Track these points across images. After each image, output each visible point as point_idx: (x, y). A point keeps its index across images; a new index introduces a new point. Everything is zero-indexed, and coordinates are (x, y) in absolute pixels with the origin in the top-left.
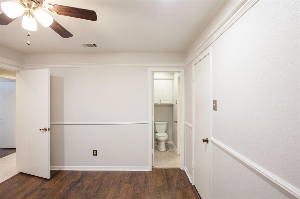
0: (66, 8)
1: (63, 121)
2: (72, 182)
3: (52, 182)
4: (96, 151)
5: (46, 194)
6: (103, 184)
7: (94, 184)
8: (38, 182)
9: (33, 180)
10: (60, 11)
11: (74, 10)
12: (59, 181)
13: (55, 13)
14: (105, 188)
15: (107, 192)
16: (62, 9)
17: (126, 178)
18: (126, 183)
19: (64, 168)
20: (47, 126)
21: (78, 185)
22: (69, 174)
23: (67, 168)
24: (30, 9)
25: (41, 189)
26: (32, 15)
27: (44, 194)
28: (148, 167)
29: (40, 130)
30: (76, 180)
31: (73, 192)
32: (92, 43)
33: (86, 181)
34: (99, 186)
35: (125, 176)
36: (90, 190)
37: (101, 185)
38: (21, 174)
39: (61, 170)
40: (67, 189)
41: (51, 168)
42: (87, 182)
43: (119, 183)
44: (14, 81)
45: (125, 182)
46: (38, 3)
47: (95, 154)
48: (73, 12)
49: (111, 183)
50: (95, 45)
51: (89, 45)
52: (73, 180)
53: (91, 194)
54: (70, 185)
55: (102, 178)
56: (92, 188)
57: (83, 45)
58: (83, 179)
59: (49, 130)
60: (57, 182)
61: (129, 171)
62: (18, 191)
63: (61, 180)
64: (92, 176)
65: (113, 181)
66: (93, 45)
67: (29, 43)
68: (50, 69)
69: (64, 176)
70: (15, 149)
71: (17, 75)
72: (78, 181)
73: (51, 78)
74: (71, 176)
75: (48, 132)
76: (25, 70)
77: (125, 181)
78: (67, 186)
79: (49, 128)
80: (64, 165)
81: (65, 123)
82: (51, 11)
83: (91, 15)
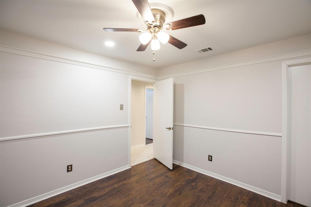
0: (178, 22)
1: (183, 123)
2: (188, 180)
3: (173, 173)
4: (211, 156)
5: (168, 181)
6: (216, 193)
7: (207, 189)
8: (165, 170)
9: (161, 166)
10: (175, 26)
11: (184, 22)
12: (178, 174)
13: (171, 30)
14: (218, 197)
15: (220, 203)
16: (175, 24)
17: (244, 198)
18: (244, 204)
19: (183, 164)
20: (172, 126)
21: (193, 184)
22: (186, 171)
23: (185, 165)
24: (155, 34)
25: (165, 176)
26: (156, 37)
27: (167, 180)
28: (280, 196)
29: (167, 128)
30: (191, 178)
31: (188, 188)
32: (207, 48)
33: (199, 183)
34: (211, 193)
35: (244, 195)
36: (202, 193)
37: (213, 193)
38: (155, 159)
39: (181, 165)
40: (183, 183)
41: (173, 161)
42: (200, 185)
43: (235, 200)
44: (152, 90)
45: (243, 202)
46: (159, 27)
47: (210, 159)
48: (183, 24)
49: (225, 196)
50: (210, 49)
51: (204, 50)
52: (189, 178)
53: (203, 198)
54: (186, 181)
55: (216, 187)
56: (204, 192)
57: (199, 51)
58: (198, 181)
59: (172, 129)
60: (176, 174)
61: (250, 191)
62: (152, 171)
63: (180, 174)
64: (206, 180)
65: (228, 195)
66: (208, 48)
67: (154, 60)
68: (173, 78)
69: (183, 171)
70: (152, 140)
71: (154, 85)
72: (193, 181)
73: (175, 85)
74: (188, 174)
75: (172, 131)
76: (159, 81)
77: (242, 200)
78: (184, 181)
79: (172, 128)
80: (183, 162)
81: (185, 125)
82: (168, 30)
83: (199, 20)
